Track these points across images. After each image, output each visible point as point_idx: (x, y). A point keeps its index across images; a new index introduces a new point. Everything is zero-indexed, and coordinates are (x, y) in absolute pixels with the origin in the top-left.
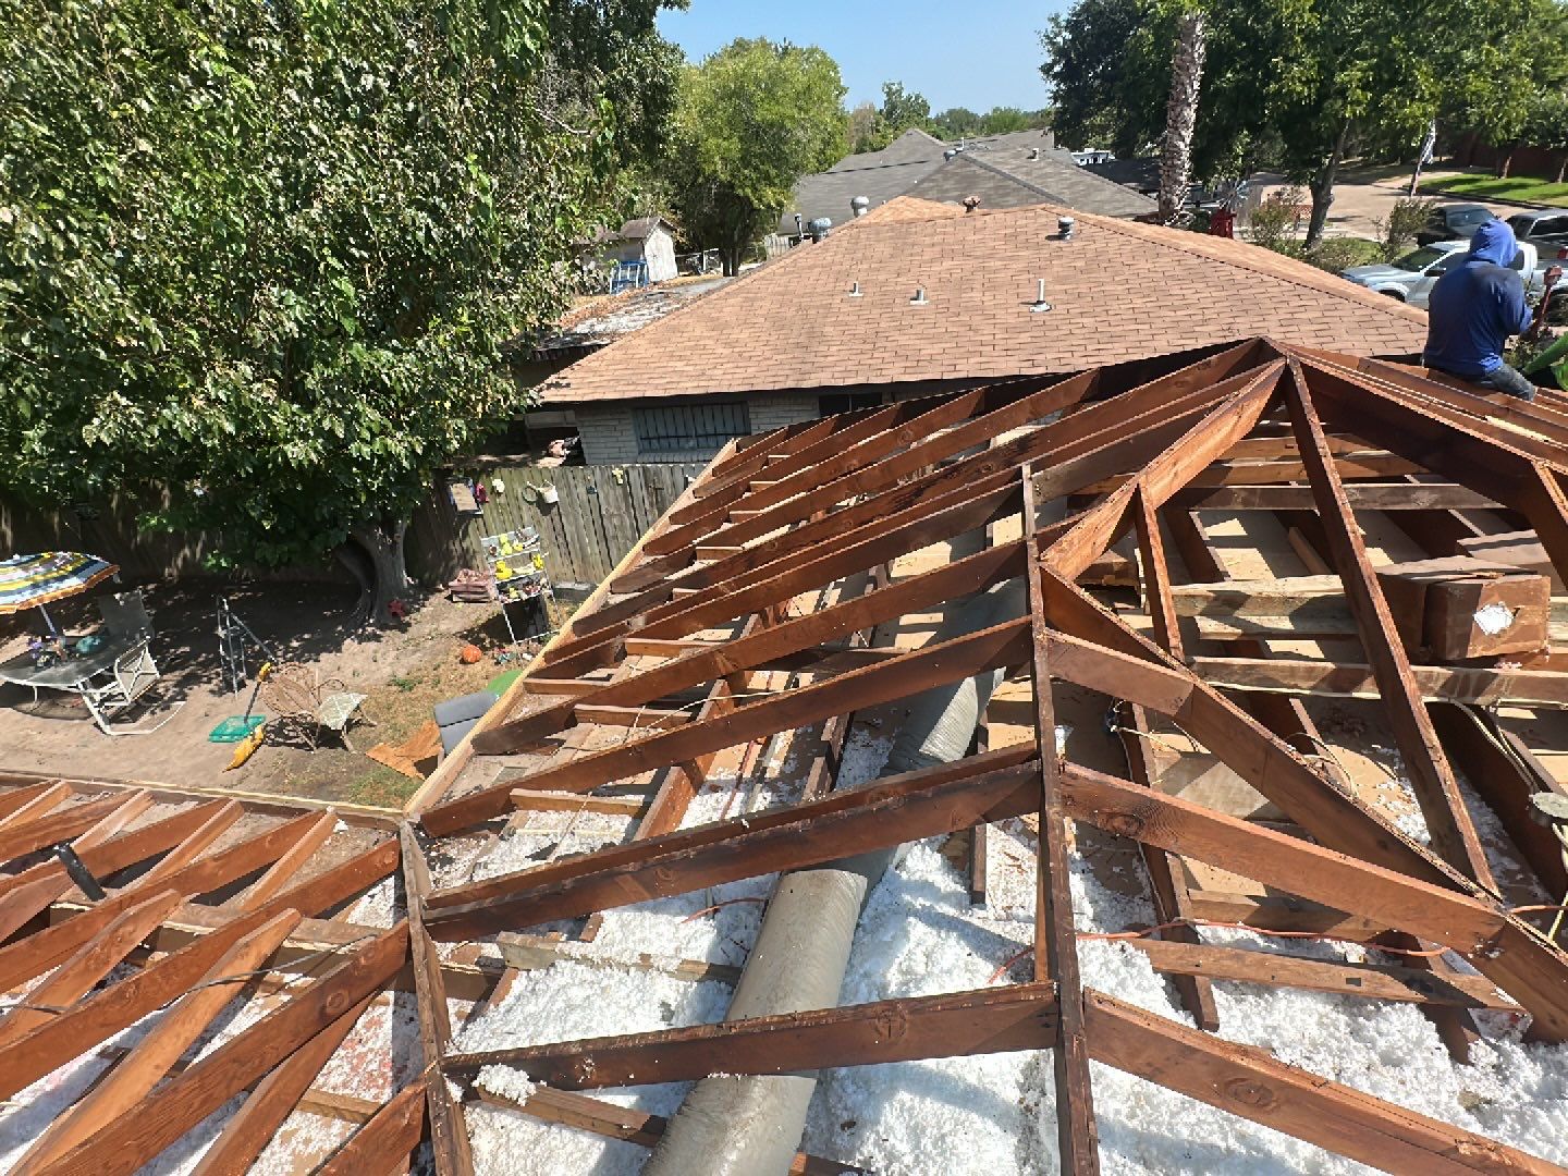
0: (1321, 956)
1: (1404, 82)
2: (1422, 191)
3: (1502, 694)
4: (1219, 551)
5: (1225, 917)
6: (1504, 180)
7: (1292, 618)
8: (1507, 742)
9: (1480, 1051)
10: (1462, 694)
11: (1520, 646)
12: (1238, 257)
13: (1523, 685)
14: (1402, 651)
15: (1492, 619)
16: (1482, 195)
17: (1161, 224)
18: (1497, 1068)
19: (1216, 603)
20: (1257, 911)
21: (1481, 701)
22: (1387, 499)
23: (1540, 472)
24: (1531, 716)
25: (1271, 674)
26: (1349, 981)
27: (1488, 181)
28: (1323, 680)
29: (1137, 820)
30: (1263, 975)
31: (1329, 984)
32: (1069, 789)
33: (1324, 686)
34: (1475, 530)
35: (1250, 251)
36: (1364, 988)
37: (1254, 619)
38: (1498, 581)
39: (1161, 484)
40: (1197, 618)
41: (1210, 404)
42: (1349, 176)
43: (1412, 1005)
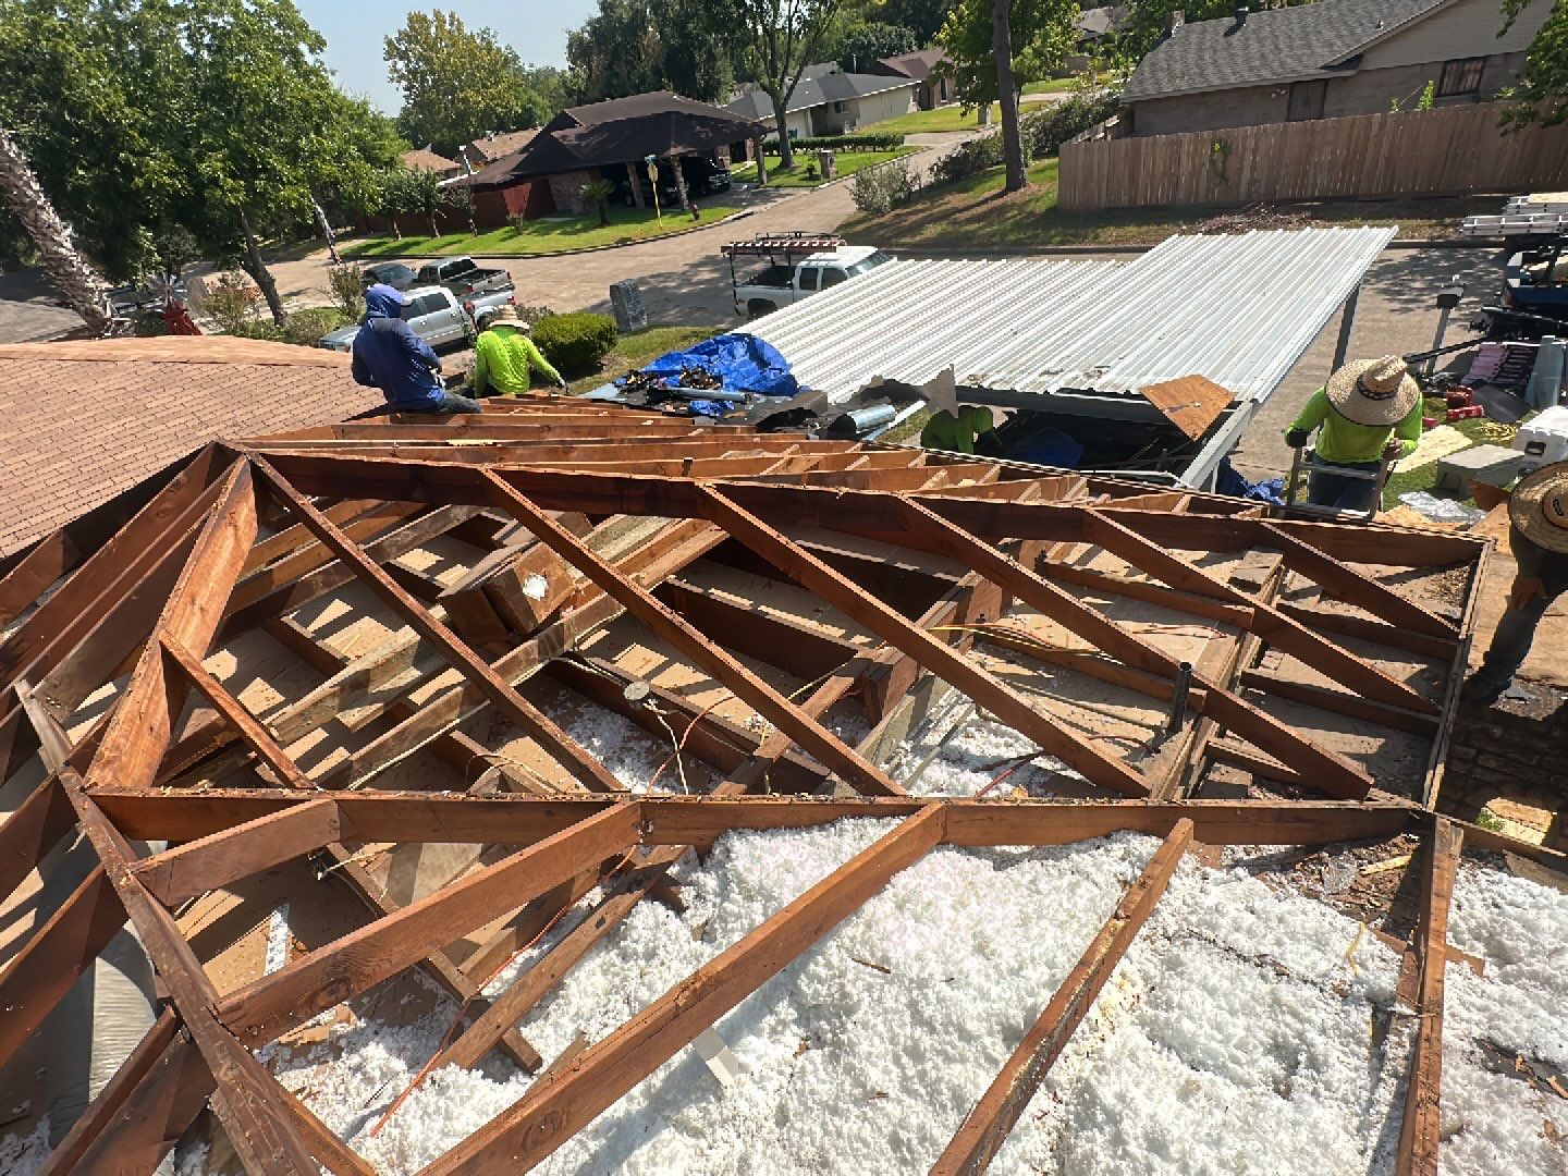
0: (576, 921)
1: (265, 170)
2: (346, 257)
3: (573, 636)
4: (327, 641)
5: (500, 961)
6: (401, 240)
7: (416, 666)
8: (595, 666)
9: (687, 895)
10: (554, 649)
11: (563, 596)
12: (203, 353)
13: (583, 620)
14: (478, 658)
15: (535, 588)
16: (393, 254)
17: (101, 337)
18: (698, 896)
19: (345, 694)
20: (517, 932)
21: (567, 647)
22: (434, 527)
23: (487, 475)
24: (604, 633)
25: (422, 726)
26: (599, 924)
27: (392, 243)
28: (462, 704)
29: (338, 981)
30: (548, 981)
31: (588, 940)
32: (243, 1021)
33: (465, 708)
34: (503, 520)
35: (215, 343)
36: (608, 920)
37: (388, 686)
38: (521, 560)
39: (191, 629)
40: (338, 716)
41: (195, 526)
42: (280, 254)
43: (641, 902)
